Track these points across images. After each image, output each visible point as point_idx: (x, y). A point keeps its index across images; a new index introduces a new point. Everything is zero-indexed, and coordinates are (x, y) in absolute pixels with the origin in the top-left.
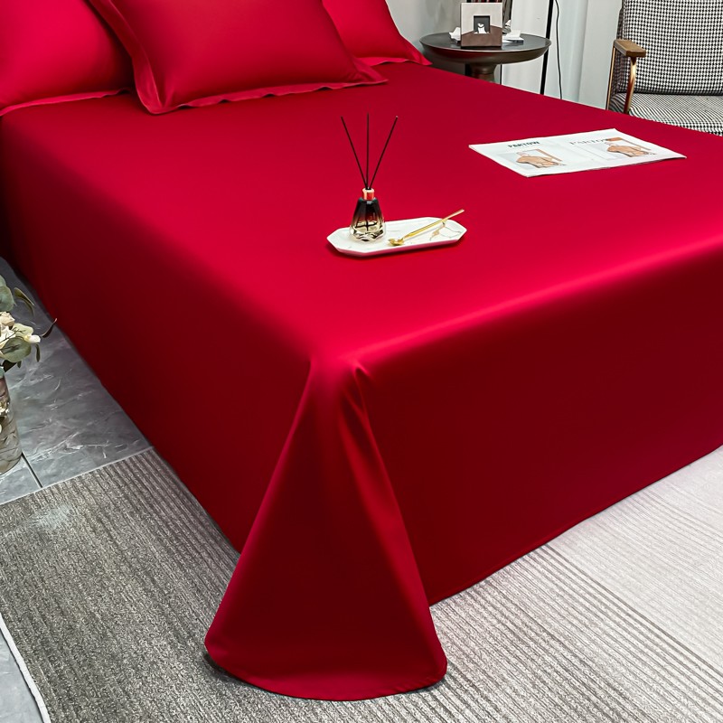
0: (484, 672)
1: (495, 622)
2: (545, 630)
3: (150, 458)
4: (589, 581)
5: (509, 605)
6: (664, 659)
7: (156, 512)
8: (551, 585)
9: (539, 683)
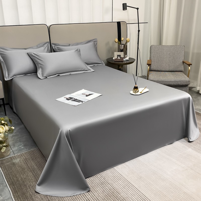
0: (94, 189)
1: (98, 181)
2: (108, 182)
3: (37, 150)
4: (119, 174)
6: (129, 188)
7: (36, 160)
8: (111, 174)
9: (104, 191)
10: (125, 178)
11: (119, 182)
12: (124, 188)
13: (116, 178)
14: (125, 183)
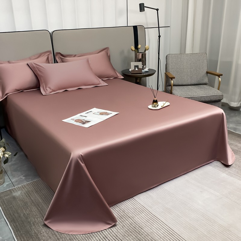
1: (117, 214)
2: (128, 216)
4: (141, 206)
5: (121, 211)
6: (153, 221)
8: (132, 206)
9: (123, 227)
10: (148, 210)
11: (141, 215)
12: (148, 222)
13: (138, 211)
14: (149, 216)
